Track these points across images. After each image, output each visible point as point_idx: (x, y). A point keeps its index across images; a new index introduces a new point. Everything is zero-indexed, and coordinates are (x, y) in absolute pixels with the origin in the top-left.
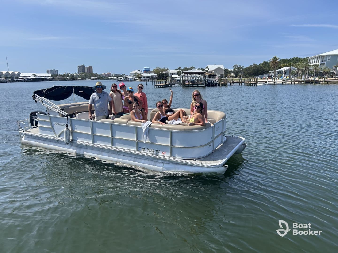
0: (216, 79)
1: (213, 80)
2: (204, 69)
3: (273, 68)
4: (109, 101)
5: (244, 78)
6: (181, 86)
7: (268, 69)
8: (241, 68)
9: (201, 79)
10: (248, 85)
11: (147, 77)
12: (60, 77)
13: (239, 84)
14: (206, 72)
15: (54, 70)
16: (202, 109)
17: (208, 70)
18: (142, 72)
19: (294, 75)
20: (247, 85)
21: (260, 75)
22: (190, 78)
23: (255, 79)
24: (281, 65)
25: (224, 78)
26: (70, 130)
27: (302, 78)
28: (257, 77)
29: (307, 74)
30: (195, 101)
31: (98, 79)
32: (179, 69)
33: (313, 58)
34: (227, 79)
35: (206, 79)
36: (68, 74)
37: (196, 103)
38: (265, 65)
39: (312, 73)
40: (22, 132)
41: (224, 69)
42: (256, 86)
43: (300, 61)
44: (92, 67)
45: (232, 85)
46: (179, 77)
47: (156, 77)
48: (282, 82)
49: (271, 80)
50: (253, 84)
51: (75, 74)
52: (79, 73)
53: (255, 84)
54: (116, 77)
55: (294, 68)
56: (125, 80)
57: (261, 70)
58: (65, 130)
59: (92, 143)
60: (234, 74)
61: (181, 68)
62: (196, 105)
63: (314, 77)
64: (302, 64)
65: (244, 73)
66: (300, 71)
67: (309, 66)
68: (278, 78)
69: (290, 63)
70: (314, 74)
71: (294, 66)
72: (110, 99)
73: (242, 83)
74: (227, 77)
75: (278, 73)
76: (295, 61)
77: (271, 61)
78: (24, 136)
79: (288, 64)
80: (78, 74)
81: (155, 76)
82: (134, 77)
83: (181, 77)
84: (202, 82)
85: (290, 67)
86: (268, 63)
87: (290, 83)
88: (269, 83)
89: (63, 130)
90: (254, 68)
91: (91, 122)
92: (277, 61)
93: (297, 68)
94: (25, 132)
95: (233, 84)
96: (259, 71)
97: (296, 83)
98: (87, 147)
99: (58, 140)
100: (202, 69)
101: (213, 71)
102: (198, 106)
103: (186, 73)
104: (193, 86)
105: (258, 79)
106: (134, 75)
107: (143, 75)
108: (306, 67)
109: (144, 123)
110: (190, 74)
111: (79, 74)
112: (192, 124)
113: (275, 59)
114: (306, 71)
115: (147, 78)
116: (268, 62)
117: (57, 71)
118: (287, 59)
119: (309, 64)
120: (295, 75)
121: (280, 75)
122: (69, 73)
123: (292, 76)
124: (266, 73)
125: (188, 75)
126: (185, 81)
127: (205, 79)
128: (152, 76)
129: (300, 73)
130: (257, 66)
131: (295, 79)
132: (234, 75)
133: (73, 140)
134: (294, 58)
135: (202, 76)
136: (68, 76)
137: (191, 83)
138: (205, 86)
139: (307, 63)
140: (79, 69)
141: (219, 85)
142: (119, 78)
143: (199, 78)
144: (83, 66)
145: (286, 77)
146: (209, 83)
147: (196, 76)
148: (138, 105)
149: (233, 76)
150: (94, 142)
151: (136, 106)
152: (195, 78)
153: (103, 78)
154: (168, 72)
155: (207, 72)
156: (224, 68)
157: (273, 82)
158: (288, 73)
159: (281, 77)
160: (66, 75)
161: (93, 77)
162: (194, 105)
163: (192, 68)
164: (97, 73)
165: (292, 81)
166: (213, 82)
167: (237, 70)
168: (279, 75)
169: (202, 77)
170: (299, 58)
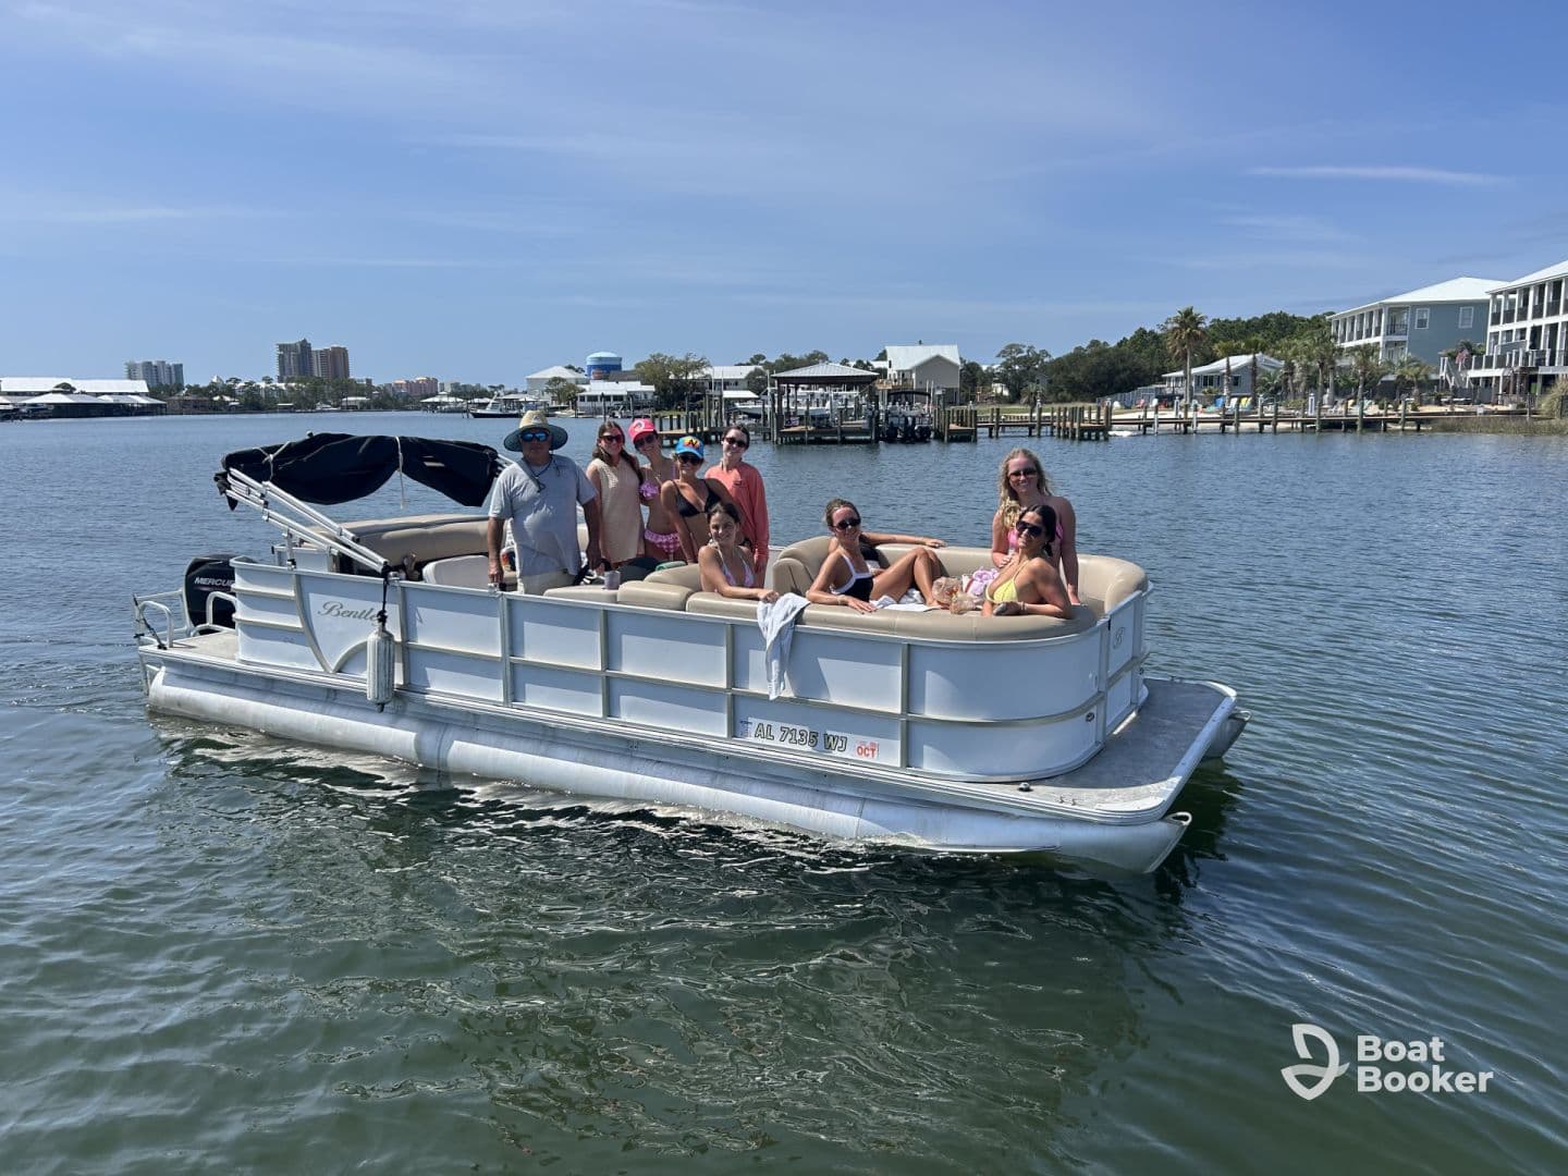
0: (926, 407)
1: (914, 413)
2: (869, 364)
3: (1177, 358)
4: (584, 502)
5: (1050, 403)
6: (765, 440)
7: (1156, 364)
8: (1037, 358)
9: (858, 409)
10: (1067, 435)
11: (607, 398)
12: (190, 398)
13: (1030, 432)
14: (879, 377)
15: (163, 362)
16: (1052, 540)
17: (886, 370)
18: (582, 376)
19: (1274, 393)
20: (1066, 437)
21: (1120, 390)
22: (809, 404)
23: (1099, 409)
24: (1216, 347)
25: (961, 405)
26: (398, 638)
27: (1305, 407)
28: (1108, 401)
29: (1326, 386)
30: (1014, 503)
31: (376, 407)
32: (756, 360)
33: (1353, 318)
34: (977, 408)
35: (881, 408)
36: (230, 383)
37: (1019, 513)
38: (1144, 345)
39: (1350, 385)
40: (153, 648)
41: (958, 362)
42: (1106, 439)
43: (1295, 328)
44: (344, 352)
45: (997, 436)
46: (755, 400)
47: (649, 397)
48: (1219, 424)
49: (1171, 414)
50: (1094, 434)
51: (263, 385)
52: (285, 378)
53: (1100, 432)
54: (458, 400)
55: (1272, 360)
56: (504, 412)
57: (1125, 370)
58: (372, 637)
59: (506, 703)
60: (1008, 387)
61: (764, 358)
62: (1024, 519)
63: (1359, 402)
64: (1307, 342)
65: (1050, 382)
66: (1298, 374)
67: (1334, 350)
68: (1200, 406)
69: (1253, 338)
70: (1357, 387)
71: (1271, 350)
72: (590, 494)
73: (1040, 426)
74: (973, 399)
75: (1202, 383)
76: (1275, 329)
77: (1169, 326)
78: (164, 668)
79: (1243, 344)
80: (278, 385)
81: (645, 394)
82: (547, 398)
83: (764, 397)
84: (862, 421)
85: (1254, 358)
86: (1156, 337)
87: (1256, 425)
88: (1161, 425)
89: (361, 641)
90: (1095, 360)
91: (505, 602)
92: (1197, 328)
93: (1283, 363)
94: (170, 652)
95: (1003, 431)
96: (1118, 373)
97: (1281, 425)
98: (476, 723)
99: (329, 690)
100: (860, 362)
101: (911, 371)
102: (1032, 522)
103: (787, 380)
104: (820, 439)
105: (1112, 407)
106: (548, 391)
107: (590, 390)
108: (1323, 358)
109: (769, 604)
110: (806, 386)
111: (282, 385)
112: (1010, 610)
113: (1189, 319)
114: (1325, 374)
115: (608, 404)
116: (1159, 332)
117: (179, 368)
118: (1239, 320)
119: (1338, 344)
120: (1277, 392)
121: (1210, 392)
122: (237, 381)
123: (1265, 397)
124: (1147, 380)
125: (796, 388)
126: (783, 418)
127: (877, 407)
128: (631, 395)
129: (1298, 384)
130: (1107, 351)
131: (1276, 409)
132: (1006, 393)
133: (407, 686)
134: (1271, 315)
135: (862, 394)
136: (230, 391)
137: (811, 428)
138: (877, 439)
139: (1325, 339)
140: (281, 359)
141: (939, 437)
142: (476, 400)
143: (846, 404)
144: (305, 346)
145: (1239, 402)
146: (893, 429)
147: (836, 396)
148: (733, 521)
149: (1002, 393)
150: (514, 694)
151: (726, 526)
152: (828, 403)
153: (400, 400)
154: (707, 376)
155: (885, 377)
156: (961, 359)
157: (1180, 423)
158: (1246, 381)
159: (1214, 401)
160: (220, 386)
161: (349, 399)
162: (1008, 520)
163: (814, 359)
164: (369, 381)
165: (1262, 416)
166: (910, 423)
167: (1017, 367)
168: (1204, 393)
169: (863, 400)
170: (1291, 315)
